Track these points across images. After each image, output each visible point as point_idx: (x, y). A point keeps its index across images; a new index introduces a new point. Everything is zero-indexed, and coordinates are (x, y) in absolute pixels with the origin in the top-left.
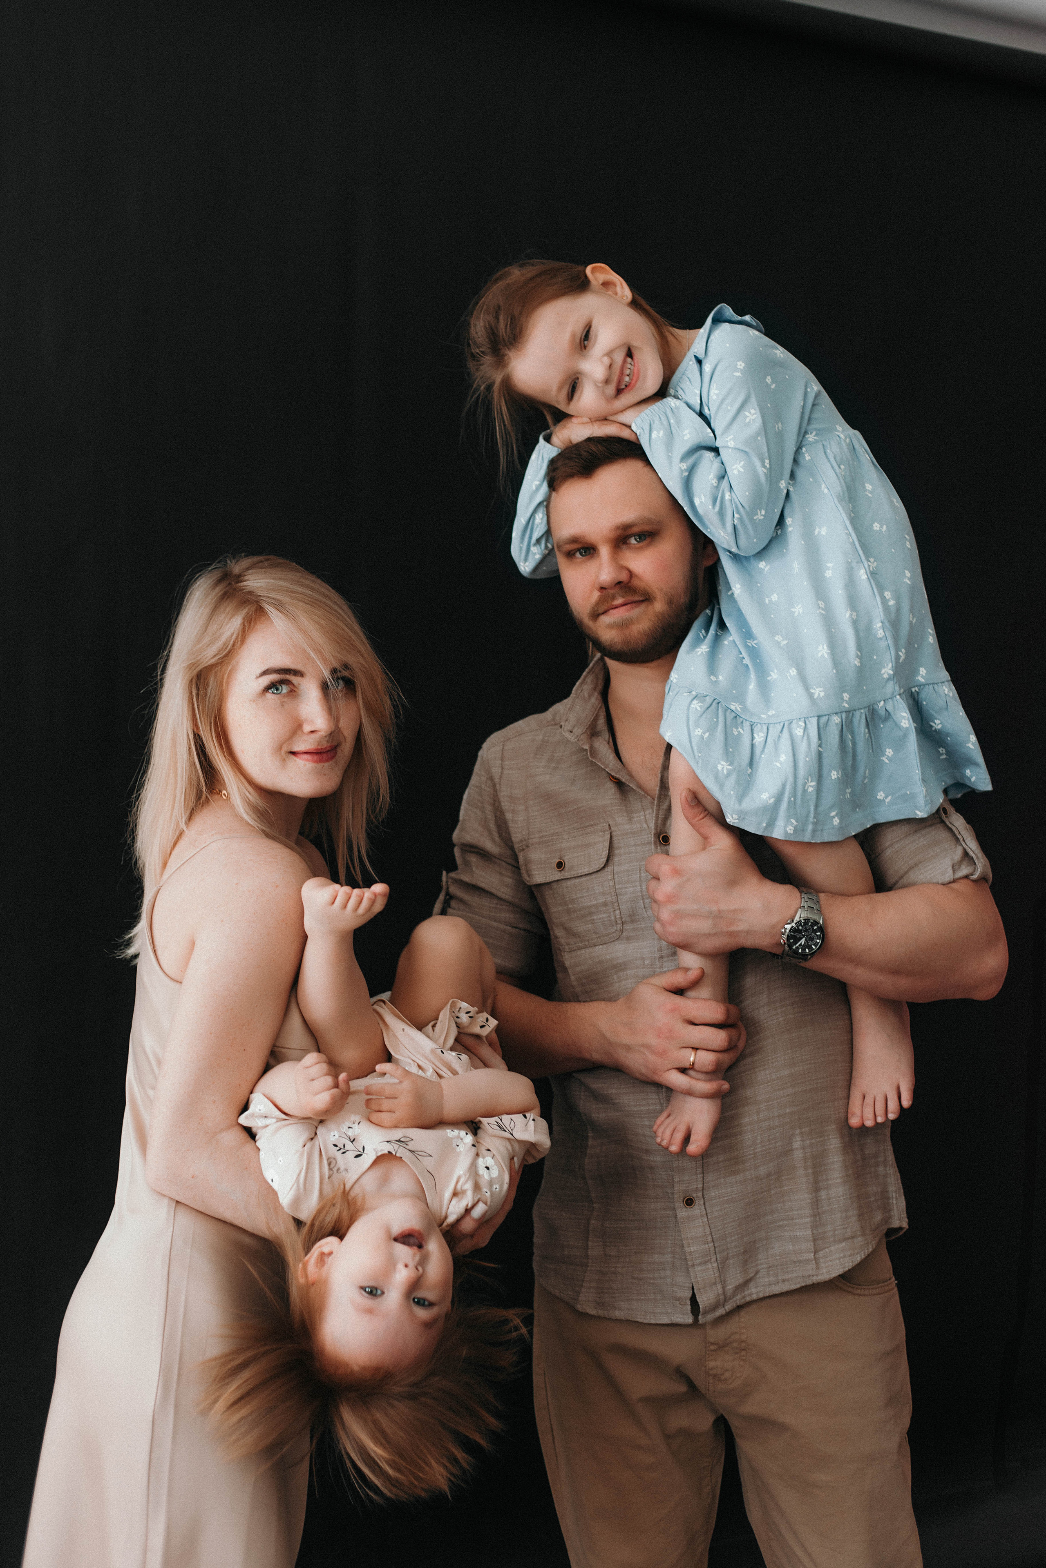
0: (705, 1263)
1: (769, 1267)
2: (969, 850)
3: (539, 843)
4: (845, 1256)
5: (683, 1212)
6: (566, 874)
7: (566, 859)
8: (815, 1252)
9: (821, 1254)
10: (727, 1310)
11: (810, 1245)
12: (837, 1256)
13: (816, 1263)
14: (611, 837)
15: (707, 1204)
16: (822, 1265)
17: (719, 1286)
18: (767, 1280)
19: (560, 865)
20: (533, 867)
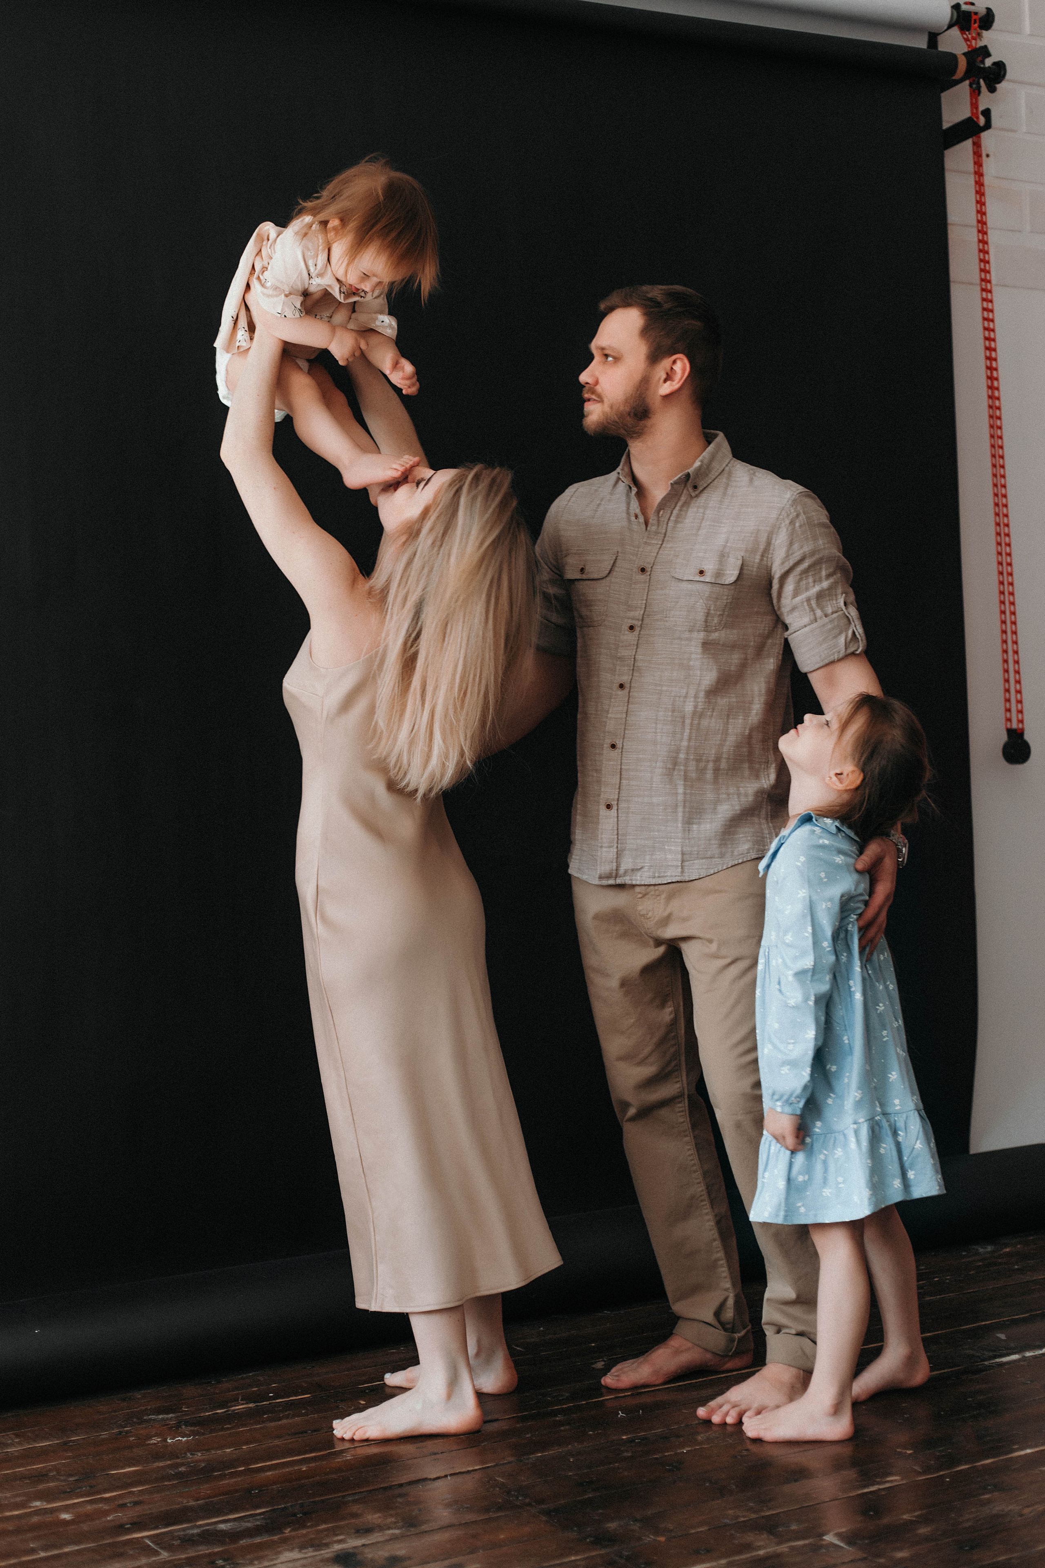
0: (610, 847)
1: (651, 866)
2: (857, 634)
3: (575, 554)
4: (703, 869)
5: (603, 811)
6: (584, 577)
7: (587, 568)
8: (683, 861)
9: (686, 863)
10: (617, 883)
11: (680, 856)
12: (697, 867)
13: (682, 868)
14: (616, 559)
15: (619, 811)
16: (686, 870)
17: (615, 864)
18: (648, 874)
19: (582, 570)
20: (567, 568)
